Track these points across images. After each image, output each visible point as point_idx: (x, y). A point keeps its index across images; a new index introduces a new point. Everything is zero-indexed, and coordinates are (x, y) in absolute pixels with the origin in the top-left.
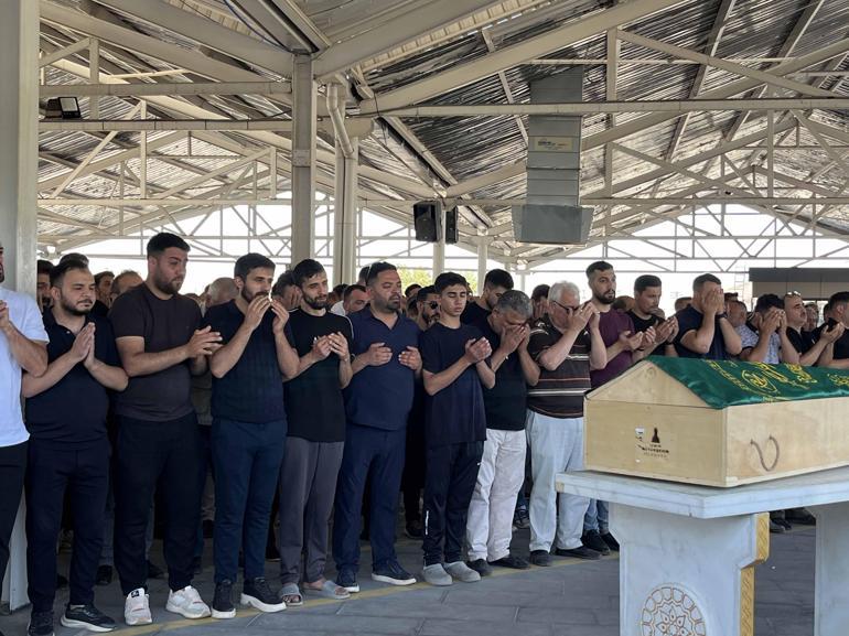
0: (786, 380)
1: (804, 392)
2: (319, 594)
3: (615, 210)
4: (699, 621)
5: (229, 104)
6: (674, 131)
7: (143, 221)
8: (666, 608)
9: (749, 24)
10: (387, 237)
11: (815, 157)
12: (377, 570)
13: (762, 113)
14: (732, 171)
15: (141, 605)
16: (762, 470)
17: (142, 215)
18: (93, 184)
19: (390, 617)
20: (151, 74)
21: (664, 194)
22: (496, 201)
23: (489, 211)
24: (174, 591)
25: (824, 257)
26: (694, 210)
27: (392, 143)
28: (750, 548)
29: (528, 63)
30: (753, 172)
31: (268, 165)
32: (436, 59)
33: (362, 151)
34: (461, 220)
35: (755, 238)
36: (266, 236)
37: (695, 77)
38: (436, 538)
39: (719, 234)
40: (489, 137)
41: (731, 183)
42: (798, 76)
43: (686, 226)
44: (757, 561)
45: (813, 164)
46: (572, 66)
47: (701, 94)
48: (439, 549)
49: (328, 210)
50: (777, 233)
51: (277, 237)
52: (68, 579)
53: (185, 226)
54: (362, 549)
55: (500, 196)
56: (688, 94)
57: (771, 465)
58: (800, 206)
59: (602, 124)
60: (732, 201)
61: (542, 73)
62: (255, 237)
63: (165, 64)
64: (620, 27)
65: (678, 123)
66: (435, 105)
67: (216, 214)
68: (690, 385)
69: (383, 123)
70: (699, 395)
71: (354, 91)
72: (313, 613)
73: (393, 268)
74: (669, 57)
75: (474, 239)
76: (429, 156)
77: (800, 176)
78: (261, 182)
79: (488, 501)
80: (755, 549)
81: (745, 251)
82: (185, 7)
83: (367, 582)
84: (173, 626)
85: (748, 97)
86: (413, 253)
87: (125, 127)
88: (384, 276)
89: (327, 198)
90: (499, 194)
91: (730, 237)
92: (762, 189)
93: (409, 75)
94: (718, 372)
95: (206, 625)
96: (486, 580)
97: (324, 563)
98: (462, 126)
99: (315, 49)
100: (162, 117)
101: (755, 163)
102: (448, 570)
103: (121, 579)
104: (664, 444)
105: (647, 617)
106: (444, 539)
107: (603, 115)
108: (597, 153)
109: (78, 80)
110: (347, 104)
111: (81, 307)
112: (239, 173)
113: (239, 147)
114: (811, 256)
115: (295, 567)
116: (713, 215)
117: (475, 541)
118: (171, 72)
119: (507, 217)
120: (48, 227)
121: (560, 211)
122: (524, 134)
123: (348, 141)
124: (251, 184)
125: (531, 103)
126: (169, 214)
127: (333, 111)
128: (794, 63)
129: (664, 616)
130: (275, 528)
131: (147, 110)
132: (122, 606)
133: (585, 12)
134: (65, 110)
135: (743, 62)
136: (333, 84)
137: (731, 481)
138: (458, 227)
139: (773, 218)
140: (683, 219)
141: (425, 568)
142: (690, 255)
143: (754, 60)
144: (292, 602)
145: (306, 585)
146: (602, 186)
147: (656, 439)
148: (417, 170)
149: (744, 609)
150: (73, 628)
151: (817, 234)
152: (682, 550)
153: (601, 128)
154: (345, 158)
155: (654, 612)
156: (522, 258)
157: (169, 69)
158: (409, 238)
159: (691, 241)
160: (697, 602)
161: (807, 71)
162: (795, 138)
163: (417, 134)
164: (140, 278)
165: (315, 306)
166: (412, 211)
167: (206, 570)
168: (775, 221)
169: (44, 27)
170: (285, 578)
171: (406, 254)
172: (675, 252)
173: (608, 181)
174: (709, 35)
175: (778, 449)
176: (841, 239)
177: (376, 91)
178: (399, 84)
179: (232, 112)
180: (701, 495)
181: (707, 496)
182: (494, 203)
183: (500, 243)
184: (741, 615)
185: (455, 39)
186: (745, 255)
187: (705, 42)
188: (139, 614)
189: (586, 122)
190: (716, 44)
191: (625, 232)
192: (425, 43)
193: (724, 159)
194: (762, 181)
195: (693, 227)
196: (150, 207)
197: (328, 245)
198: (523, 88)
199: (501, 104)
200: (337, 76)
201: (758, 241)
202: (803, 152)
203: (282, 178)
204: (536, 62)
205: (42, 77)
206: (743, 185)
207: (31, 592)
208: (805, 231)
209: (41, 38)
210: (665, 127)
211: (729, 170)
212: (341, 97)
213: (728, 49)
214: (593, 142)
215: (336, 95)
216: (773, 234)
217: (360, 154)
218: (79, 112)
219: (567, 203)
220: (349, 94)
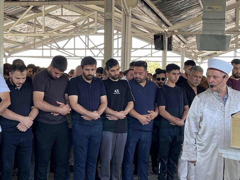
10: (142, 48)
17: (43, 40)
18: (23, 27)
22: (189, 33)
23: (185, 37)
27: (145, 9)
31: (94, 19)
33: (133, 13)
34: (174, 41)
36: (93, 48)
40: (186, 6)
49: (118, 37)
51: (97, 49)
69: (142, 1)
75: (179, 49)
78: (91, 26)
89: (118, 32)
90: (190, 30)
98: (175, 1)
106: (166, 175)
108: (232, 12)
112: (82, 22)
113: (82, 12)
117: (181, 176)
119: (194, 39)
120: (6, 45)
121: (217, 37)
122: (201, 4)
123: (127, 8)
124: (87, 27)
126: (54, 39)
138: (173, 44)
146: (234, 26)
148: (156, 20)
154: (126, 16)
156: (199, 57)
158: (152, 49)
166: (153, 38)
171: (150, 56)
173: (237, 24)
183: (190, 51)
196: (46, 37)
203: (99, 24)
214: (230, 7)
219: (219, 33)
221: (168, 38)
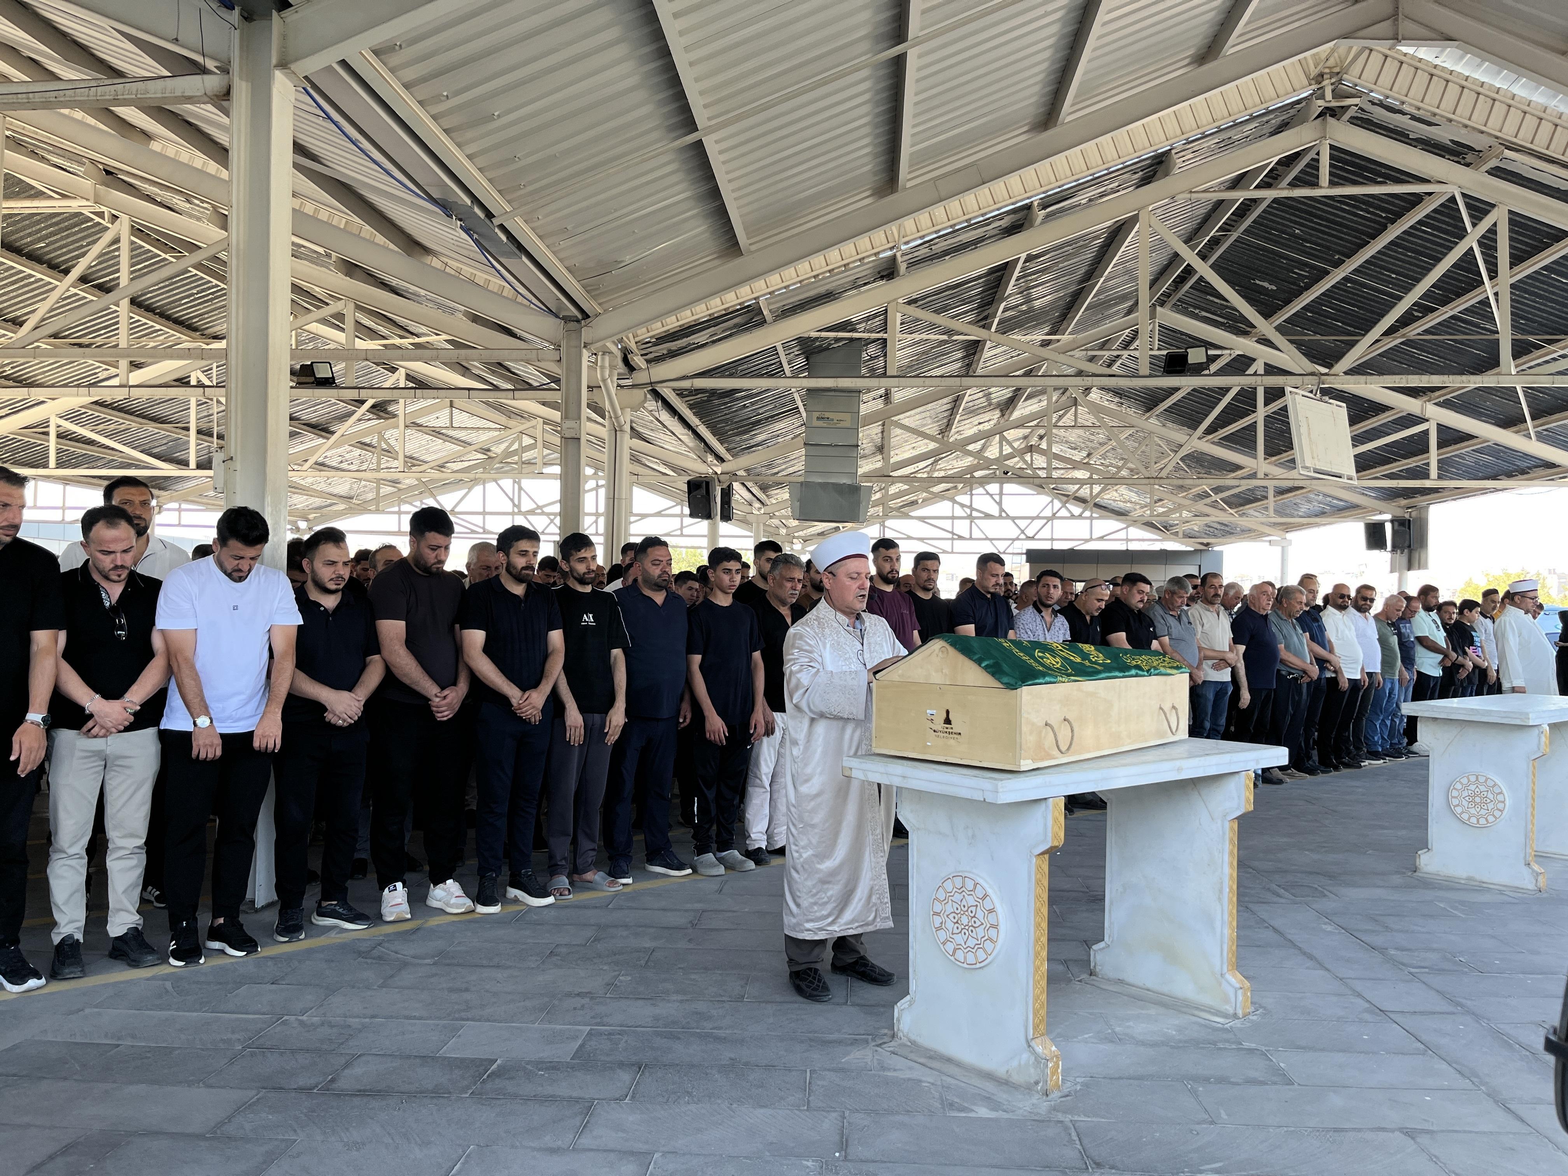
0: (1079, 660)
1: (1099, 672)
2: (589, 886)
3: (893, 490)
4: (991, 911)
5: (493, 372)
6: (953, 409)
7: (401, 495)
8: (957, 897)
9: (1029, 300)
10: (659, 514)
11: (1092, 437)
12: (651, 861)
13: (1043, 392)
14: (1010, 450)
15: (399, 900)
16: (1056, 752)
17: (399, 490)
18: (347, 456)
19: (664, 910)
20: (411, 341)
21: (942, 474)
22: (773, 478)
23: (764, 488)
24: (435, 884)
25: (1101, 538)
26: (971, 490)
27: (665, 416)
28: (1046, 836)
29: (806, 335)
30: (1031, 451)
31: (535, 438)
32: (713, 329)
33: (634, 425)
34: (736, 497)
35: (1033, 518)
36: (532, 512)
37: (974, 354)
38: (707, 826)
39: (997, 514)
40: (766, 411)
41: (1011, 463)
42: (1077, 353)
43: (963, 506)
44: (1051, 848)
45: (1090, 444)
46: (851, 340)
47: (979, 372)
48: (710, 837)
49: (597, 485)
50: (1054, 515)
51: (543, 513)
52: (319, 873)
53: (446, 502)
54: (635, 838)
55: (777, 473)
56: (968, 370)
57: (1066, 748)
58: (1077, 486)
59: (880, 401)
60: (1010, 480)
61: (821, 346)
62: (520, 513)
63: (423, 329)
64: (900, 301)
65: (957, 401)
66: (711, 376)
67: (478, 489)
68: (983, 665)
69: (656, 395)
70: (993, 675)
71: (626, 361)
72: (585, 907)
73: (665, 544)
74: (949, 332)
75: (749, 517)
76: (703, 430)
77: (1078, 456)
78: (526, 456)
79: (769, 789)
80: (1050, 835)
81: (1023, 532)
82: (448, 270)
83: (641, 874)
84: (435, 921)
85: (1028, 374)
86: (686, 531)
87: (382, 396)
88: (655, 553)
89: (595, 474)
90: (776, 470)
91: (1008, 517)
92: (1039, 469)
93: (684, 345)
94: (1011, 651)
95: (470, 921)
96: (761, 869)
97: (594, 853)
98: (738, 399)
99: (586, 316)
100: (420, 384)
101: (1033, 443)
102: (721, 860)
103: (378, 872)
104: (956, 726)
105: (938, 907)
106: (715, 827)
107: (882, 391)
108: (874, 430)
109: (332, 346)
110: (619, 374)
111: (332, 586)
112: (503, 446)
113: (503, 419)
114: (1088, 537)
115: (565, 858)
116: (991, 495)
117: (754, 830)
118: (432, 339)
119: (784, 495)
120: (300, 501)
121: (839, 489)
122: (802, 409)
123: (620, 412)
124: (516, 458)
125: (809, 377)
126: (428, 488)
127: (604, 380)
128: (1074, 340)
129: (955, 905)
130: (542, 817)
131: (407, 379)
132: (379, 901)
133: (865, 284)
134: (317, 376)
135: (1023, 338)
136: (604, 353)
137: (1026, 764)
138: (733, 504)
139: (1050, 499)
140: (959, 498)
141: (696, 858)
142: (968, 536)
143: (1035, 337)
144: (561, 895)
145: (576, 877)
146: (879, 465)
147: (948, 721)
148: (691, 444)
149: (1038, 897)
150: (325, 927)
151: (1094, 515)
152: (973, 836)
153: (879, 404)
154: (616, 431)
155: (945, 901)
156: (798, 538)
157: (428, 335)
158: (682, 515)
159: (968, 521)
160: (990, 891)
161: (1086, 350)
162: (1073, 418)
163: (691, 407)
164: (399, 553)
165: (582, 581)
166: (685, 488)
167: (468, 862)
168: (1052, 501)
169: (296, 288)
170: (553, 870)
171: (679, 532)
172: (953, 534)
173: (886, 459)
174: (990, 311)
175: (1072, 731)
176: (1117, 520)
177: (648, 361)
178: (673, 354)
179: (496, 381)
180: (995, 779)
181: (1002, 780)
182: (770, 480)
183: (776, 522)
184: (1035, 904)
185: (731, 310)
186: (1023, 536)
187: (986, 318)
188: (396, 909)
189: (865, 397)
190: (996, 321)
191: (903, 512)
192: (701, 312)
193: (1003, 439)
194: (1040, 461)
195: (970, 507)
196: (409, 480)
197: (596, 522)
198: (801, 361)
199: (780, 377)
200: (608, 344)
201: (1036, 521)
202: (1080, 432)
203: (549, 451)
204: (814, 334)
205: (293, 342)
206: (1021, 465)
207: (279, 887)
208: (1083, 513)
209: (292, 300)
210: (943, 405)
211: (1007, 450)
212: (612, 367)
213: (1006, 327)
214: (871, 419)
215: (607, 364)
216: (1050, 515)
217: (632, 428)
218: (333, 378)
219: (845, 481)
220: (620, 364)
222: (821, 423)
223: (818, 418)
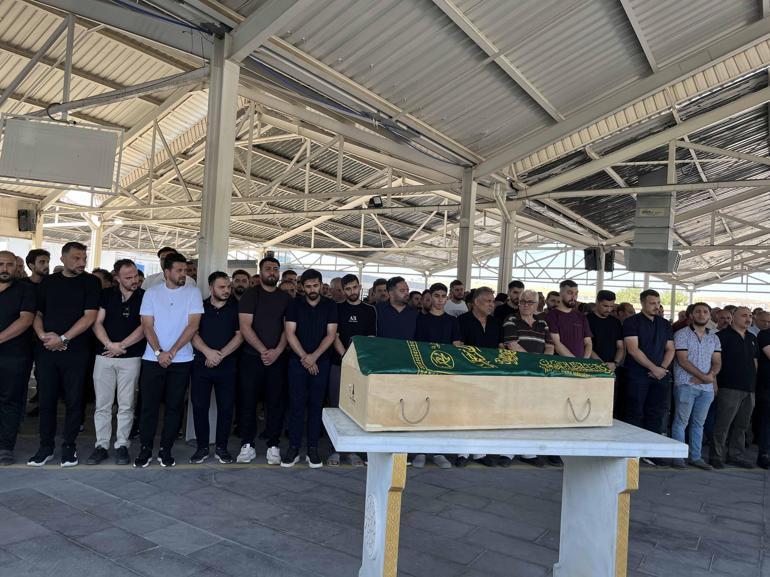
0: (482, 360)
4: (375, 523)
59: (709, 200)
69: (539, 202)
70: (360, 364)
71: (512, 186)
99: (474, 164)
104: (355, 396)
110: (507, 194)
121: (655, 253)
127: (497, 197)
136: (497, 183)
137: (373, 428)
147: (353, 392)
148: (580, 230)
149: (390, 520)
154: (506, 223)
160: (376, 509)
166: (584, 253)
175: (428, 408)
212: (503, 190)
219: (660, 248)
220: (508, 187)
221: (606, 255)
222: (645, 215)
223: (644, 212)
